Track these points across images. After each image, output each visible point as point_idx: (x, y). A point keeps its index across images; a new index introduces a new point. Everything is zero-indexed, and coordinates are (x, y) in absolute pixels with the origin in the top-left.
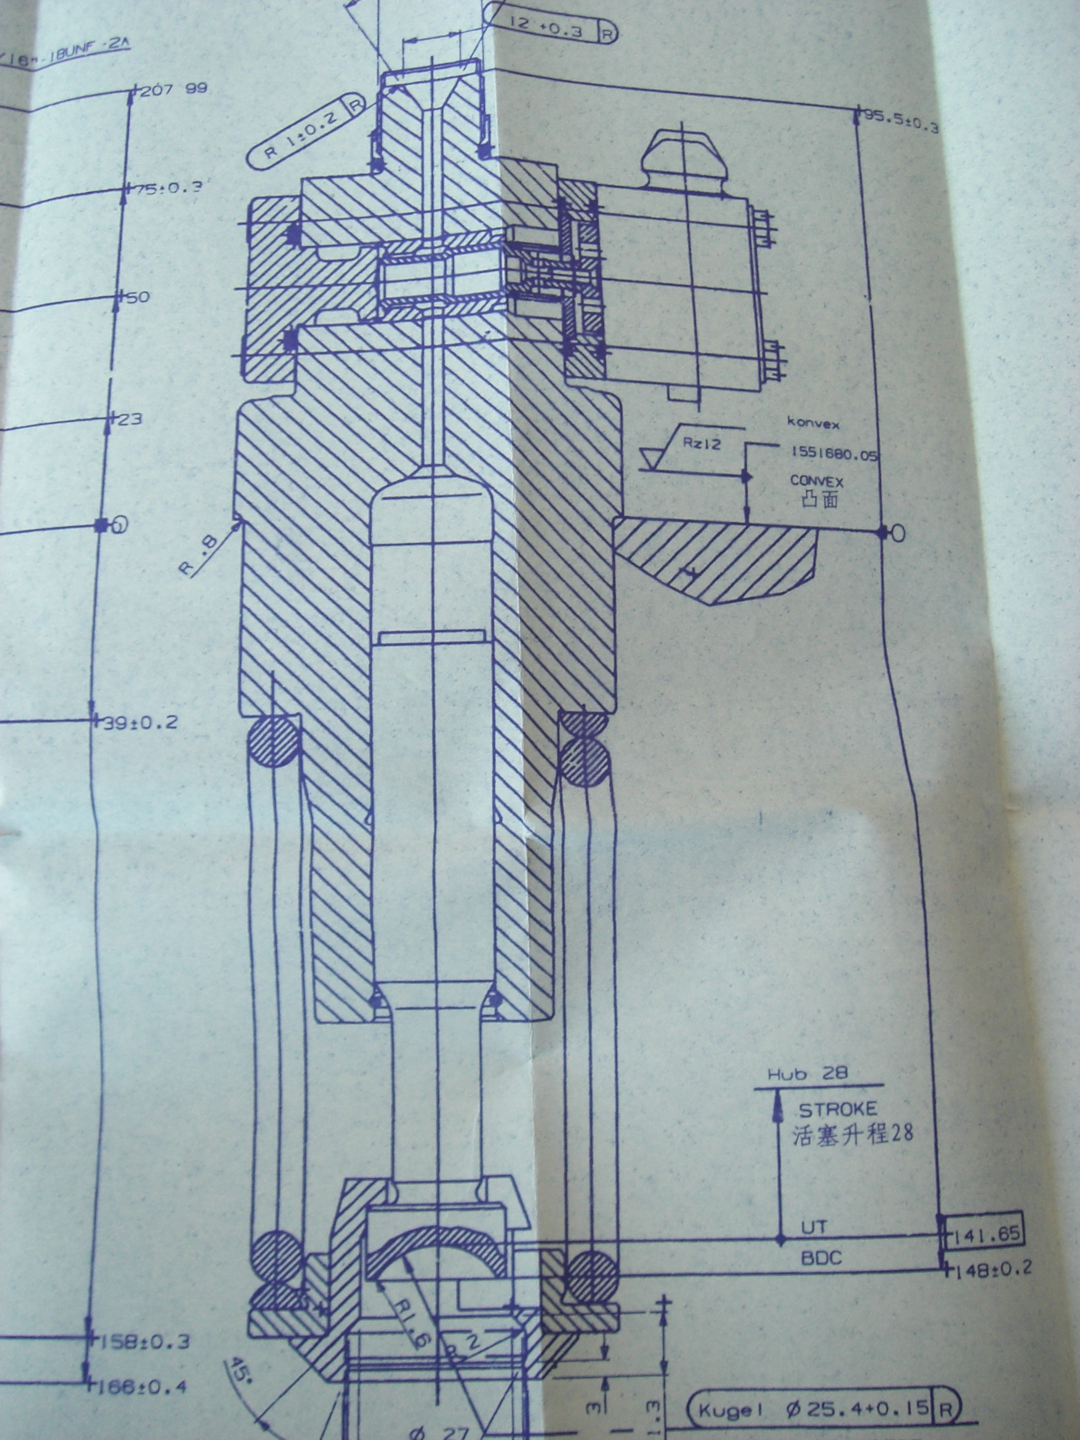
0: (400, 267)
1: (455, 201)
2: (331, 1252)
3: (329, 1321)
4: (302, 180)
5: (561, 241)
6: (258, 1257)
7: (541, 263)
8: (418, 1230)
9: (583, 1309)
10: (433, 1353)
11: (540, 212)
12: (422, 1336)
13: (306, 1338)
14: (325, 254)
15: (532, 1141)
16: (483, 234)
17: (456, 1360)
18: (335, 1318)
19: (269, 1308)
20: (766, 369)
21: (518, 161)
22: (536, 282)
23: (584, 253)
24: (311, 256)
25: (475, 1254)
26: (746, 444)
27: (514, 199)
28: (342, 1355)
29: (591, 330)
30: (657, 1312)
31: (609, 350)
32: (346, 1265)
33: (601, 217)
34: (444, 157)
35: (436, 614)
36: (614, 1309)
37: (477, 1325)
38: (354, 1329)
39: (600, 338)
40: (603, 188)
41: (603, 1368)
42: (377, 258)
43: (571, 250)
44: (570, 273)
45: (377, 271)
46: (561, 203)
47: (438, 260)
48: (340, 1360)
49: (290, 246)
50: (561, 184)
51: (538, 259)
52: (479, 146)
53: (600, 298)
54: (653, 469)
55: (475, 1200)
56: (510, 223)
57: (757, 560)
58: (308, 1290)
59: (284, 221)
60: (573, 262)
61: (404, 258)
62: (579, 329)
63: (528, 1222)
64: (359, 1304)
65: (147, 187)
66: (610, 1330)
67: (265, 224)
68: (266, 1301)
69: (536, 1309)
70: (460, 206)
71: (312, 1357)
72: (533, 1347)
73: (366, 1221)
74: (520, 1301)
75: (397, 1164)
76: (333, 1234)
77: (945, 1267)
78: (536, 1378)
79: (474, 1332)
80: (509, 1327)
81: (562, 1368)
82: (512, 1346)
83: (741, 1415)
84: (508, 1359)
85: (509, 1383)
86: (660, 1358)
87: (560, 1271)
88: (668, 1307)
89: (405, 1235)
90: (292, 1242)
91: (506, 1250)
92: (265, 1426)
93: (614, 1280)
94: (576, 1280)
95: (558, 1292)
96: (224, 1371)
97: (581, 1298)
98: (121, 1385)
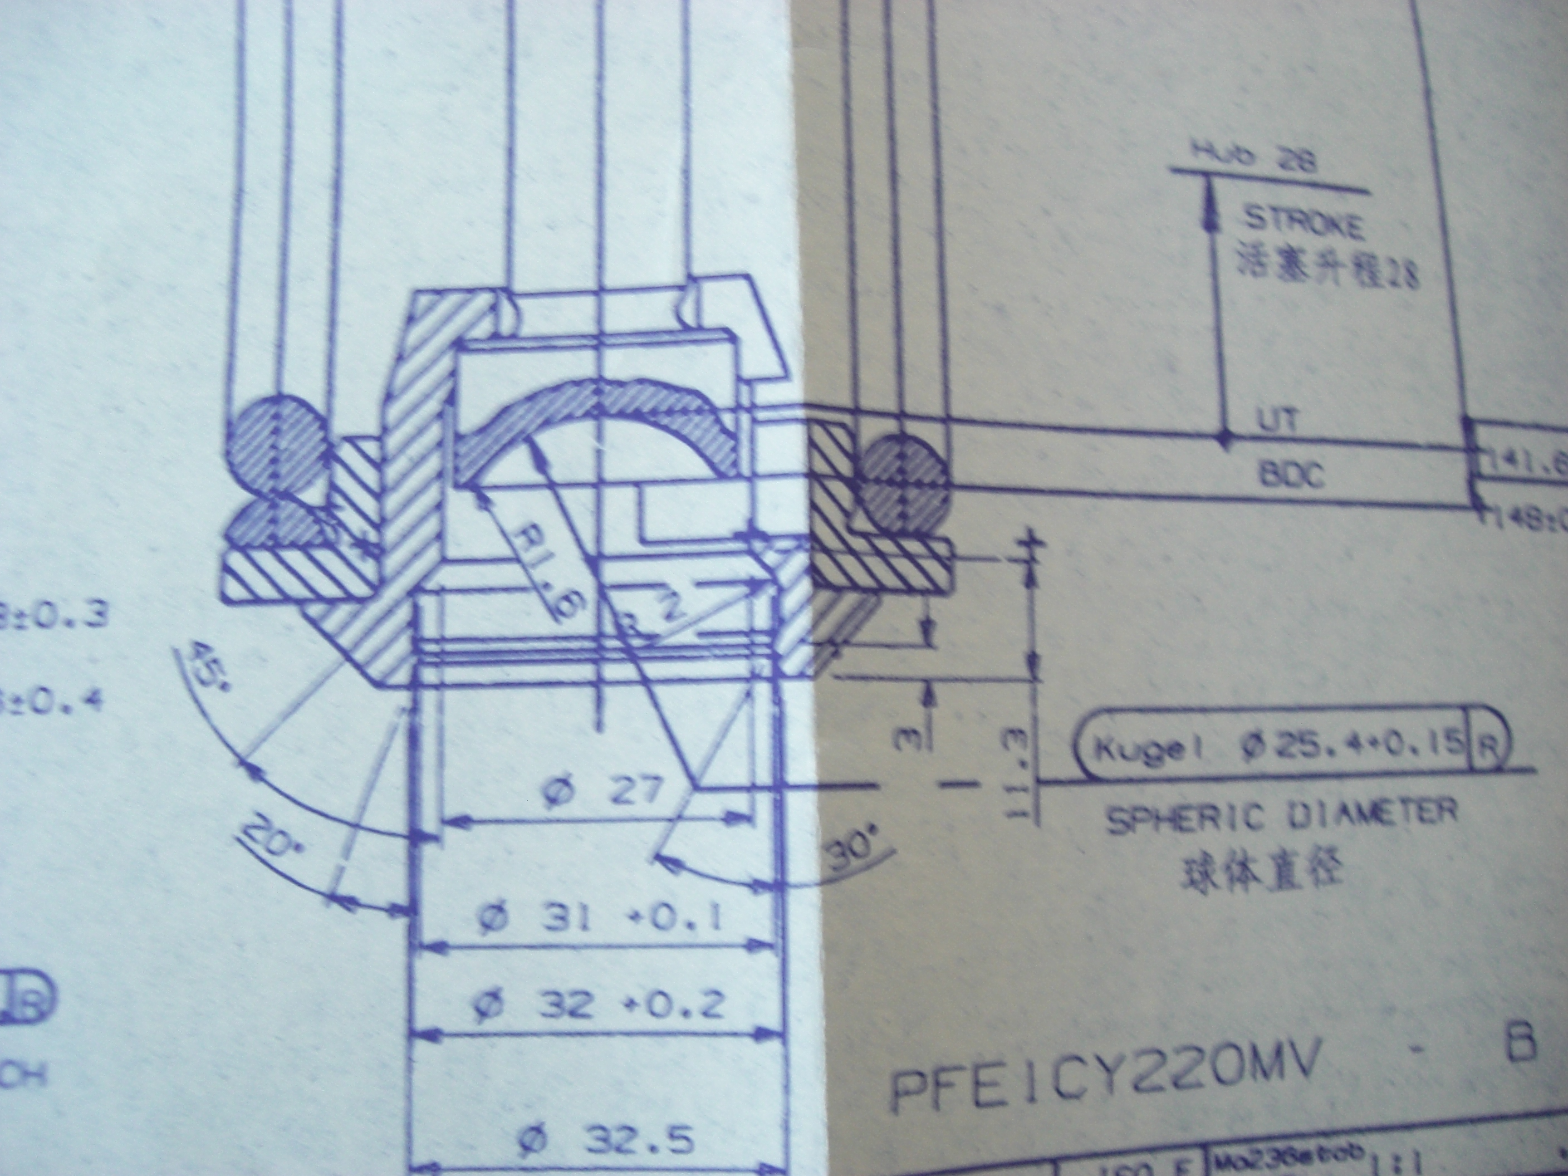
2: (385, 432)
3: (380, 567)
6: (241, 449)
8: (557, 388)
9: (886, 545)
10: (590, 629)
12: (566, 597)
13: (332, 602)
15: (790, 208)
17: (636, 642)
18: (392, 562)
19: (262, 548)
25: (676, 433)
28: (405, 637)
30: (1018, 561)
32: (415, 458)
36: (941, 549)
37: (679, 573)
38: (430, 585)
41: (924, 663)
48: (403, 645)
55: (674, 325)
58: (339, 508)
63: (784, 366)
64: (440, 536)
66: (937, 590)
68: (256, 531)
69: (797, 537)
71: (346, 640)
72: (795, 615)
73: (453, 374)
74: (766, 524)
75: (518, 259)
76: (389, 397)
77: (1478, 505)
78: (801, 676)
79: (675, 587)
80: (743, 575)
81: (851, 659)
82: (751, 612)
83: (1167, 759)
84: (743, 640)
85: (740, 687)
86: (1024, 648)
87: (845, 467)
88: (1039, 552)
89: (531, 398)
90: (310, 417)
91: (738, 422)
92: (256, 773)
93: (943, 494)
94: (874, 489)
95: (842, 508)
96: (175, 671)
97: (885, 524)
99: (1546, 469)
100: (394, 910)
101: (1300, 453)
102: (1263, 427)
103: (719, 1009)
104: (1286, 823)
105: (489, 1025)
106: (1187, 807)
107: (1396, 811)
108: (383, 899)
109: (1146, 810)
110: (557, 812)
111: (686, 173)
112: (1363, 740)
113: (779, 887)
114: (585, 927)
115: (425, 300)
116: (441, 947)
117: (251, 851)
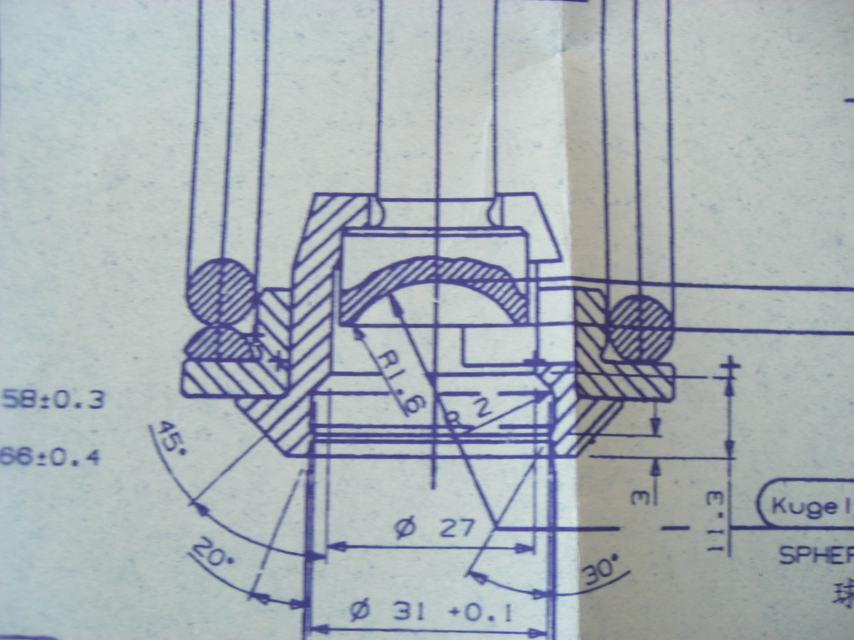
2: (294, 286)
3: (289, 376)
6: (197, 292)
8: (410, 261)
9: (628, 369)
10: (429, 421)
12: (413, 400)
13: (258, 398)
15: (562, 151)
17: (459, 431)
18: (297, 373)
19: (209, 359)
25: (486, 294)
28: (305, 423)
30: (722, 378)
32: (314, 304)
36: (668, 371)
37: (488, 386)
38: (322, 389)
41: (653, 447)
48: (303, 428)
55: (486, 223)
58: (262, 335)
63: (558, 252)
64: (329, 356)
66: (662, 399)
68: (206, 348)
69: (566, 364)
71: (265, 423)
72: (564, 415)
73: (340, 248)
74: (546, 355)
75: (383, 176)
76: (296, 264)
78: (567, 456)
79: (484, 395)
80: (530, 388)
81: (601, 445)
82: (535, 413)
83: (824, 513)
84: (530, 431)
85: (530, 461)
86: (724, 437)
87: (600, 318)
88: (736, 372)
89: (393, 267)
90: (242, 274)
91: (527, 288)
92: (203, 510)
93: (668, 334)
94: (619, 331)
95: (597, 345)
96: (150, 439)
97: (626, 354)
98: (14, 453)
100: (294, 604)
106: (840, 548)
108: (287, 597)
109: (808, 548)
110: (404, 541)
111: (494, 126)
113: (551, 595)
114: (420, 618)
115: (321, 200)
116: (324, 629)
117: (198, 562)
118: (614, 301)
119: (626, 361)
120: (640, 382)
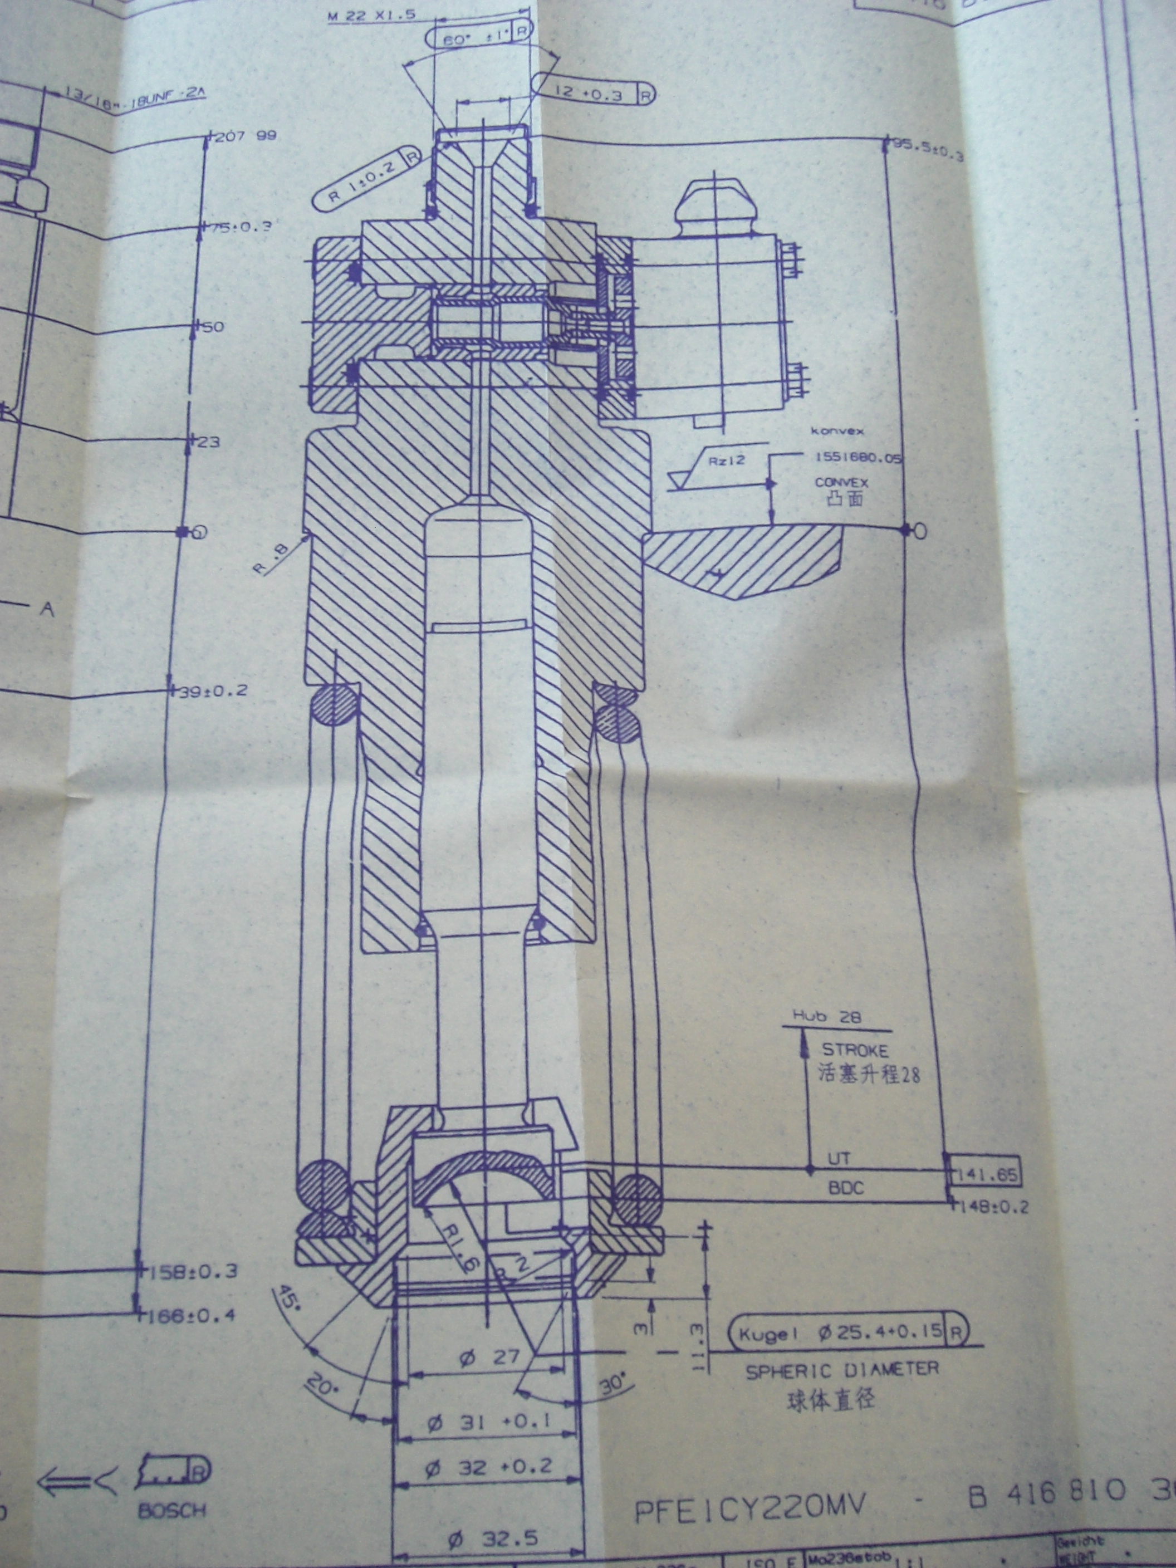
0: (452, 309)
1: (502, 252)
2: (378, 1179)
3: (377, 1247)
4: (363, 222)
5: (598, 294)
7: (579, 316)
8: (465, 1155)
9: (628, 1231)
10: (482, 1276)
11: (579, 268)
12: (470, 1261)
13: (353, 1265)
14: (383, 291)
15: (578, 1063)
16: (527, 287)
17: (505, 1283)
18: (383, 1244)
19: (316, 1237)
20: (788, 388)
21: (560, 221)
22: (575, 333)
23: (619, 305)
24: (370, 293)
25: (523, 1178)
26: (770, 455)
27: (556, 257)
28: (389, 1282)
29: (624, 376)
30: (698, 1237)
31: (639, 393)
32: (393, 1192)
33: (635, 269)
34: (492, 211)
35: (483, 610)
36: (658, 1232)
37: (525, 1248)
38: (402, 1256)
39: (631, 383)
40: (638, 242)
41: (649, 1290)
42: (431, 298)
43: (607, 303)
44: (606, 323)
45: (431, 311)
46: (599, 259)
47: (486, 306)
48: (388, 1286)
49: (351, 283)
50: (600, 242)
51: (577, 312)
52: (526, 205)
53: (633, 345)
54: (680, 489)
55: (522, 1124)
56: (553, 279)
57: (782, 556)
58: (355, 1217)
59: (346, 260)
60: (609, 313)
61: (455, 301)
62: (612, 375)
63: (576, 1142)
64: (406, 1230)
65: (221, 225)
66: (655, 1253)
67: (329, 262)
68: (313, 1229)
69: (584, 1228)
70: (507, 258)
71: (360, 1284)
72: (582, 1267)
73: (412, 1148)
74: (568, 1222)
75: (442, 1091)
76: (379, 1162)
77: (951, 1201)
78: (586, 1297)
79: (523, 1254)
80: (557, 1248)
81: (611, 1288)
82: (561, 1266)
83: (778, 1339)
84: (558, 1280)
85: (558, 1303)
86: (702, 1282)
87: (607, 1192)
88: (709, 1232)
89: (452, 1160)
90: (339, 1171)
91: (553, 1171)
92: (314, 1352)
93: (658, 1204)
94: (622, 1202)
95: (605, 1213)
96: (273, 1299)
97: (627, 1220)
98: (171, 1314)
99: (993, 1179)
100: (385, 1421)
101: (852, 1176)
102: (831, 1163)
103: (549, 1468)
104: (844, 1374)
105: (434, 1480)
106: (790, 1366)
107: (904, 1368)
108: (380, 1416)
109: (767, 1367)
110: (467, 1369)
112: (886, 1329)
113: (577, 1403)
114: (481, 1427)
115: (396, 1112)
116: (409, 1440)
117: (312, 1392)
118: (617, 1180)
119: (628, 1225)
120: (638, 1241)
